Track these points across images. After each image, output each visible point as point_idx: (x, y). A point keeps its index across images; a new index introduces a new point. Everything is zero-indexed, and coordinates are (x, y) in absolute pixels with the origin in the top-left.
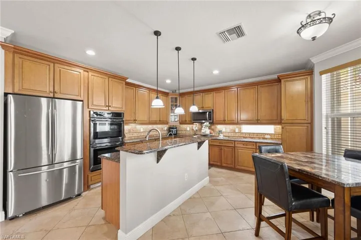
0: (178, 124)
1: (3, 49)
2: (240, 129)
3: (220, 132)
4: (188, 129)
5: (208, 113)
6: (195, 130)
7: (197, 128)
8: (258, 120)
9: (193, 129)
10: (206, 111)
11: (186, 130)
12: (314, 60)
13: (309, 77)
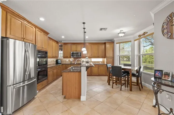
0: (62, 58)
1: (1, 8)
2: (91, 60)
3: (83, 61)
4: (67, 61)
5: (79, 53)
6: (71, 61)
7: (72, 60)
8: (98, 56)
9: (70, 61)
10: (78, 52)
11: (66, 61)
12: (115, 39)
13: (113, 44)
